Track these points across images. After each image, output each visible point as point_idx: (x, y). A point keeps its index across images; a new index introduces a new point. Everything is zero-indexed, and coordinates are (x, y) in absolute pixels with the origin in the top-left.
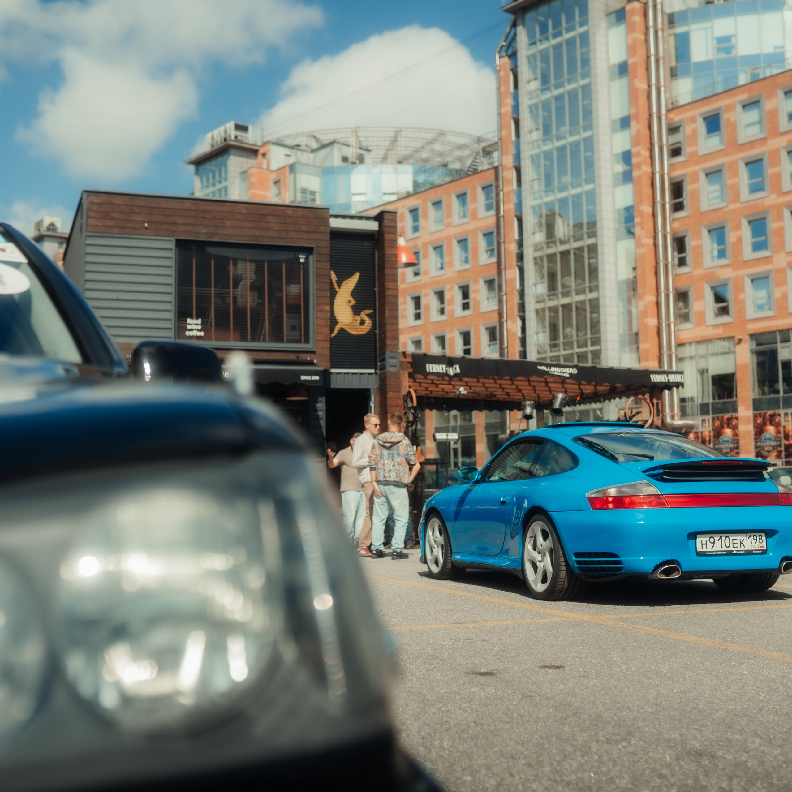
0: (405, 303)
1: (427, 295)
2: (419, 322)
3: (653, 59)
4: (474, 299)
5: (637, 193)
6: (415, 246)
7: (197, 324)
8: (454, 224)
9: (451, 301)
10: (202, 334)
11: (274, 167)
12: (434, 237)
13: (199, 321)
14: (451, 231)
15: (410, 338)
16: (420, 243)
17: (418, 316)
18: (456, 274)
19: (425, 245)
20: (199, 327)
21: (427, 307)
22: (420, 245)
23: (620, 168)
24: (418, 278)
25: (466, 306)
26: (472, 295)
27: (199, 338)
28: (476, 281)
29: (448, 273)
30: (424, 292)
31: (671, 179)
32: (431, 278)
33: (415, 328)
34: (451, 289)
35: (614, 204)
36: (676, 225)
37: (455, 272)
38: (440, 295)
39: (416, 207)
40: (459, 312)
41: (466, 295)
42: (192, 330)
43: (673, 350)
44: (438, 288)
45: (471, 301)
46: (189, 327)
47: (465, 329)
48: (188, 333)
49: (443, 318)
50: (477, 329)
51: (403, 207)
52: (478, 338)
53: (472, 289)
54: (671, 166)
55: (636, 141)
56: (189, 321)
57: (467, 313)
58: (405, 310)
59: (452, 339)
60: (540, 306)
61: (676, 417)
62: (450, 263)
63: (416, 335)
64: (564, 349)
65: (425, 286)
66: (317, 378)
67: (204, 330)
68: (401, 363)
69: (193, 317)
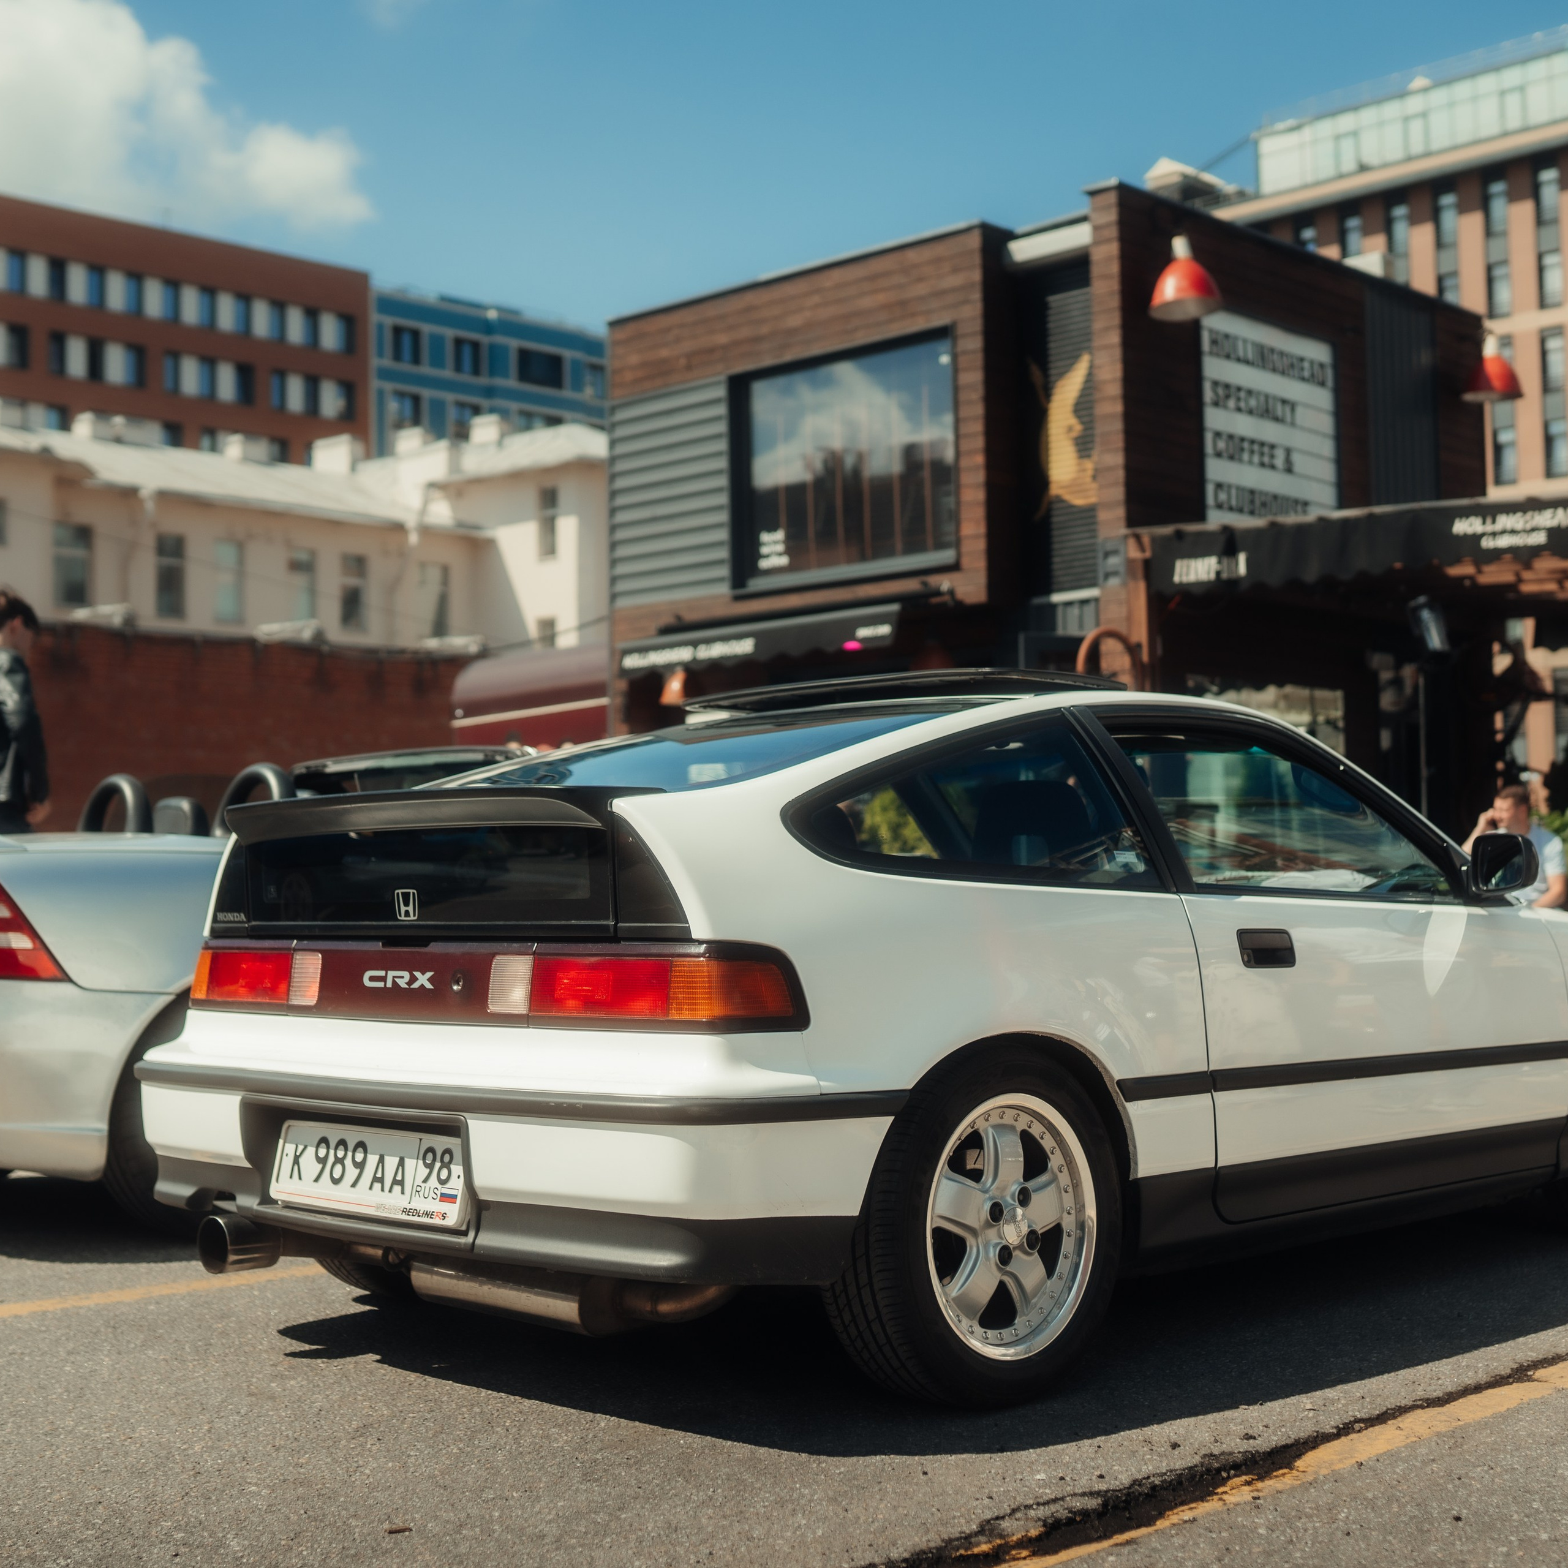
7: (776, 542)
10: (784, 561)
13: (780, 535)
20: (780, 548)
27: (782, 569)
42: (767, 556)
46: (764, 550)
48: (764, 564)
56: (765, 537)
66: (884, 630)
67: (788, 551)
68: (1130, 563)
69: (772, 528)
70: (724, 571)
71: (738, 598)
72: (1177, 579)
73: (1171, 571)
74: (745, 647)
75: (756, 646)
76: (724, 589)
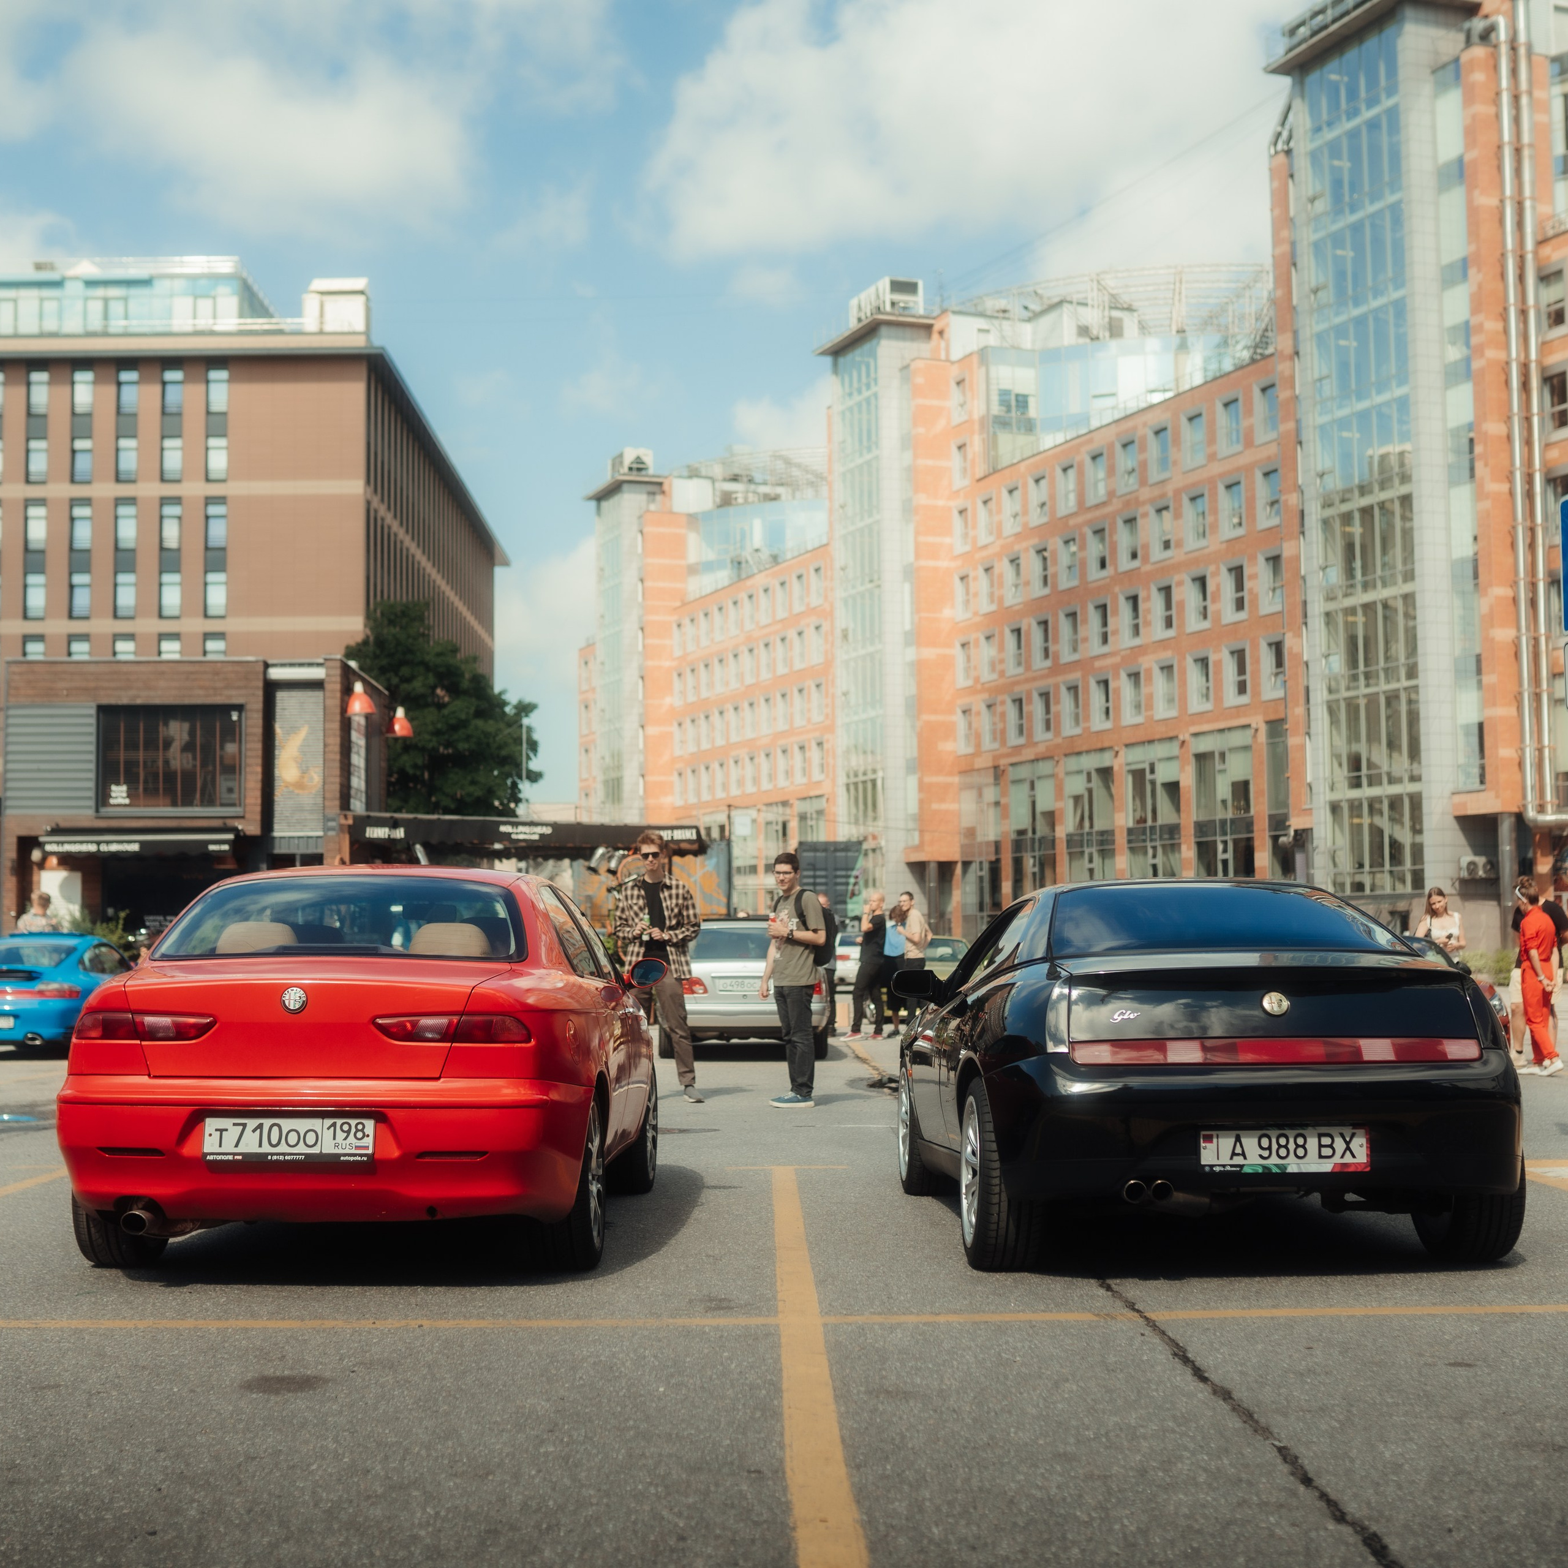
0: (1148, 598)
1: (1180, 583)
2: (1171, 633)
3: (1507, 153)
4: (1251, 591)
5: (1479, 399)
6: (1163, 496)
7: (121, 791)
8: (1219, 456)
9: (1216, 598)
10: (127, 801)
11: (956, 354)
12: (1193, 478)
13: (124, 788)
14: (1216, 468)
15: (1157, 662)
16: (1170, 489)
17: (1169, 623)
18: (1224, 546)
19: (1177, 493)
20: (125, 795)
21: (1181, 604)
22: (1170, 494)
23: (1454, 353)
24: (1168, 553)
25: (1240, 604)
26: (1247, 584)
27: (125, 805)
28: (1253, 558)
29: (1213, 544)
30: (1176, 578)
31: (1543, 369)
32: (1186, 553)
33: (1163, 644)
34: (1216, 573)
35: (1444, 419)
36: (1554, 454)
37: (1222, 543)
38: (1201, 582)
39: (1163, 426)
40: (1229, 615)
41: (1239, 586)
42: (115, 798)
43: (1545, 686)
44: (1198, 572)
45: (1245, 593)
46: (113, 794)
47: (1238, 646)
48: (112, 801)
49: (1206, 625)
50: (1255, 646)
51: (1145, 424)
52: (1257, 661)
53: (1246, 572)
54: (1544, 346)
55: (1477, 304)
56: (114, 788)
57: (1242, 615)
58: (1148, 611)
59: (1219, 663)
60: (1331, 606)
61: (1549, 808)
62: (1215, 527)
63: (1166, 656)
64: (1367, 685)
65: (1177, 567)
66: (226, 847)
67: (128, 796)
68: (341, 826)
69: (118, 784)
70: (92, 803)
71: (97, 818)
72: (367, 835)
73: (365, 832)
74: (135, 847)
75: (141, 847)
76: (91, 812)
